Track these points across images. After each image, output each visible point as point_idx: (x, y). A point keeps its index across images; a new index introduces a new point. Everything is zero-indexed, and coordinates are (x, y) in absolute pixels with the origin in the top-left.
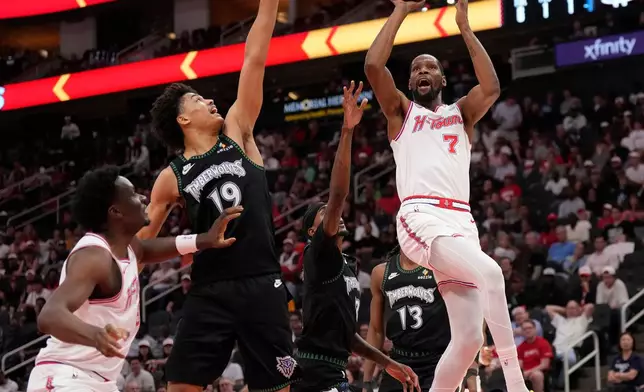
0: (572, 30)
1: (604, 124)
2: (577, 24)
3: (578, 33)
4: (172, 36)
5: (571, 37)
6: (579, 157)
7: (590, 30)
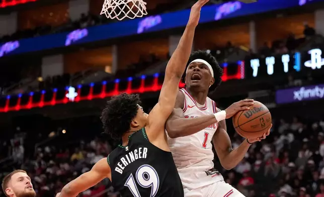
0: (287, 82)
1: (305, 140)
2: (290, 78)
3: (291, 84)
4: (40, 79)
5: (286, 86)
6: (287, 160)
7: (298, 82)
